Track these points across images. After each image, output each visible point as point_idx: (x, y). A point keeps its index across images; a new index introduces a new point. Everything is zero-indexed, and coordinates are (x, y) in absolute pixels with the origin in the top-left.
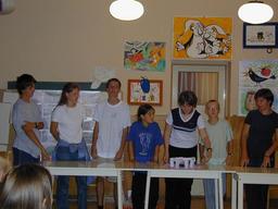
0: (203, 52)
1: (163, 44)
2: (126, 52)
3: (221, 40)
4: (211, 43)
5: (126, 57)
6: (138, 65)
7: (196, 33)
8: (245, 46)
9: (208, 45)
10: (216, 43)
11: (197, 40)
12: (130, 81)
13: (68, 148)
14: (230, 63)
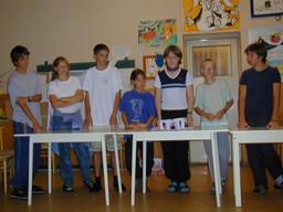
0: (213, 25)
1: (174, 21)
2: (140, 32)
3: (229, 12)
4: (220, 16)
5: (140, 35)
6: (152, 42)
7: (204, 8)
8: (253, 16)
9: (216, 18)
10: (225, 15)
11: (206, 14)
12: (145, 58)
13: (62, 118)
14: (239, 33)
